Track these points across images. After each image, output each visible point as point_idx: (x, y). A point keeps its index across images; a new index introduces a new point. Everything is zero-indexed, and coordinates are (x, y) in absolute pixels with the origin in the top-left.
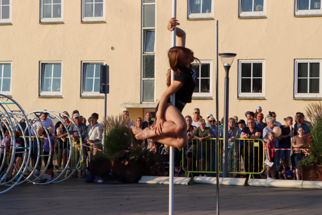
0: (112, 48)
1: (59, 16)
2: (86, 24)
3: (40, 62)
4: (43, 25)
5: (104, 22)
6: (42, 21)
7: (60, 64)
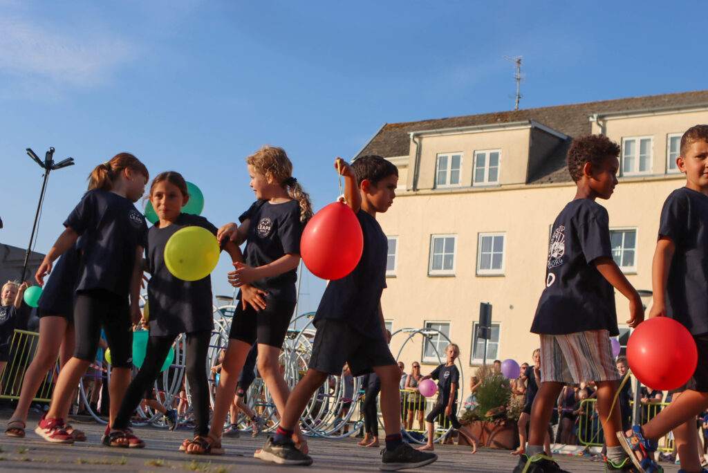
0: (511, 307)
1: (451, 268)
2: (481, 278)
3: (425, 321)
4: (431, 279)
5: (502, 276)
6: (430, 273)
7: (448, 324)
